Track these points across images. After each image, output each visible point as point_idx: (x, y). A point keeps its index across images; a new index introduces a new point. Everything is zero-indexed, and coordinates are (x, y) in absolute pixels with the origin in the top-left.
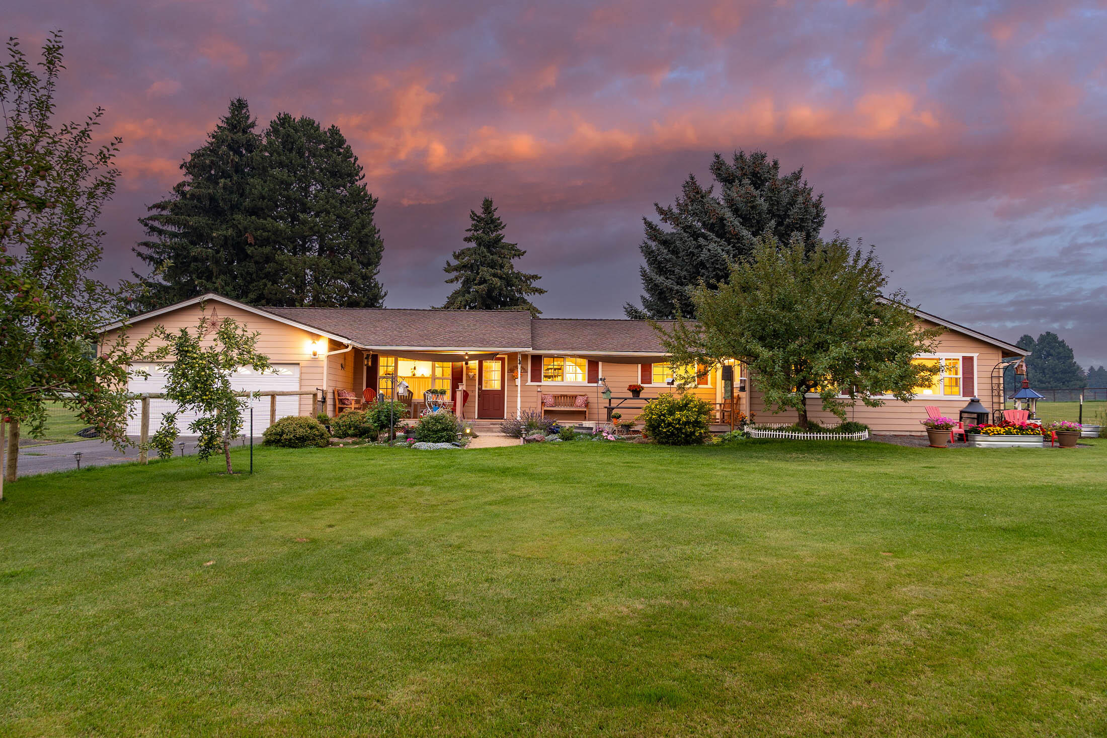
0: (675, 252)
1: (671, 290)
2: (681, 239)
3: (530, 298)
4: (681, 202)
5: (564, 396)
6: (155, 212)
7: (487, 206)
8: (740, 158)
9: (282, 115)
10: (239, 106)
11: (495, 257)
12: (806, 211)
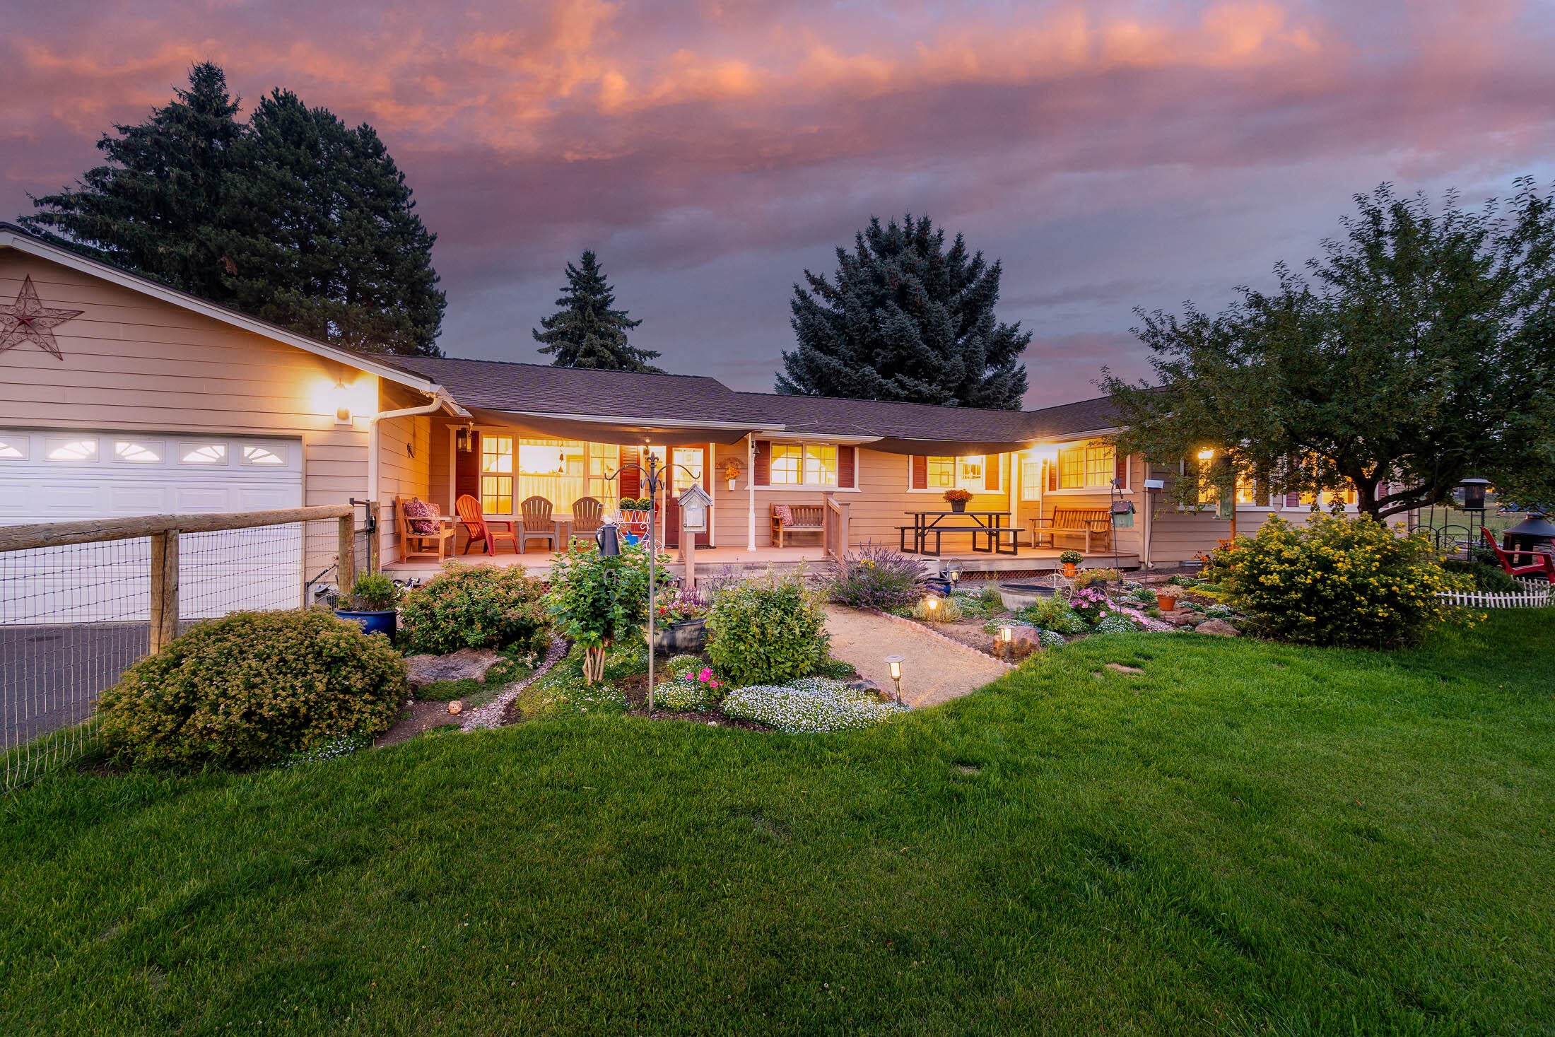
6: (47, 209)
7: (589, 259)
9: (281, 93)
10: (210, 78)
11: (604, 324)
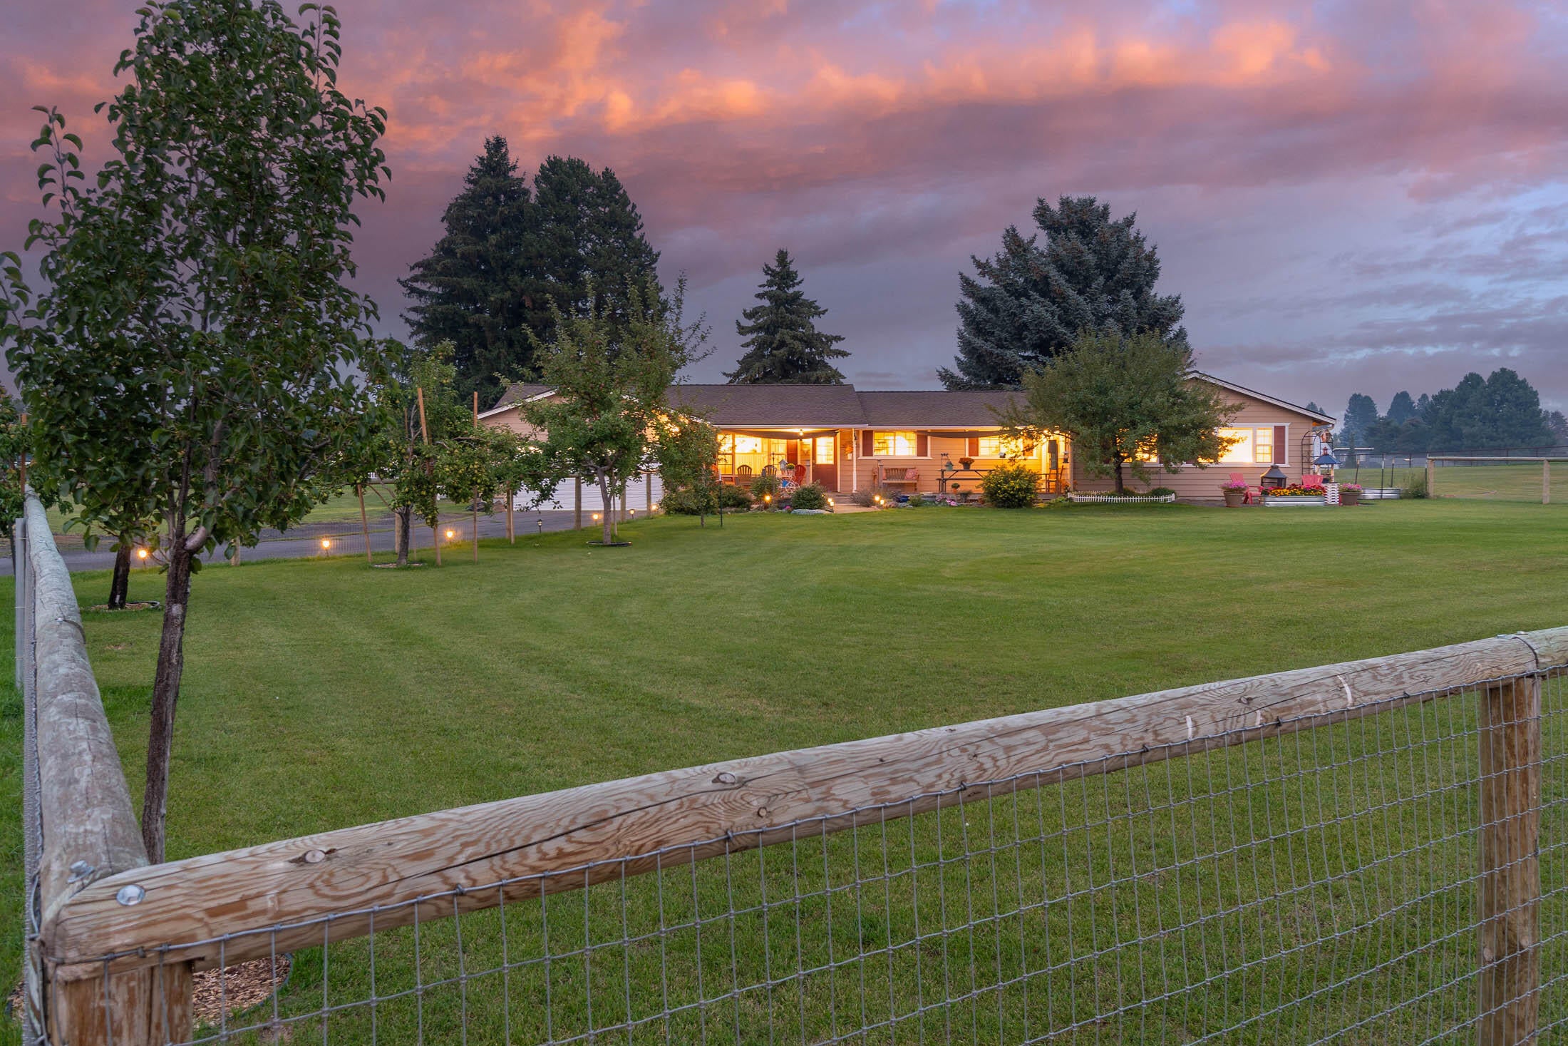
0: (995, 311)
1: (991, 353)
2: (1002, 299)
3: (833, 362)
4: (1001, 257)
5: (895, 469)
6: (416, 272)
7: (782, 257)
8: (1065, 203)
9: (552, 159)
10: (497, 146)
11: (794, 317)
12: (1138, 266)
